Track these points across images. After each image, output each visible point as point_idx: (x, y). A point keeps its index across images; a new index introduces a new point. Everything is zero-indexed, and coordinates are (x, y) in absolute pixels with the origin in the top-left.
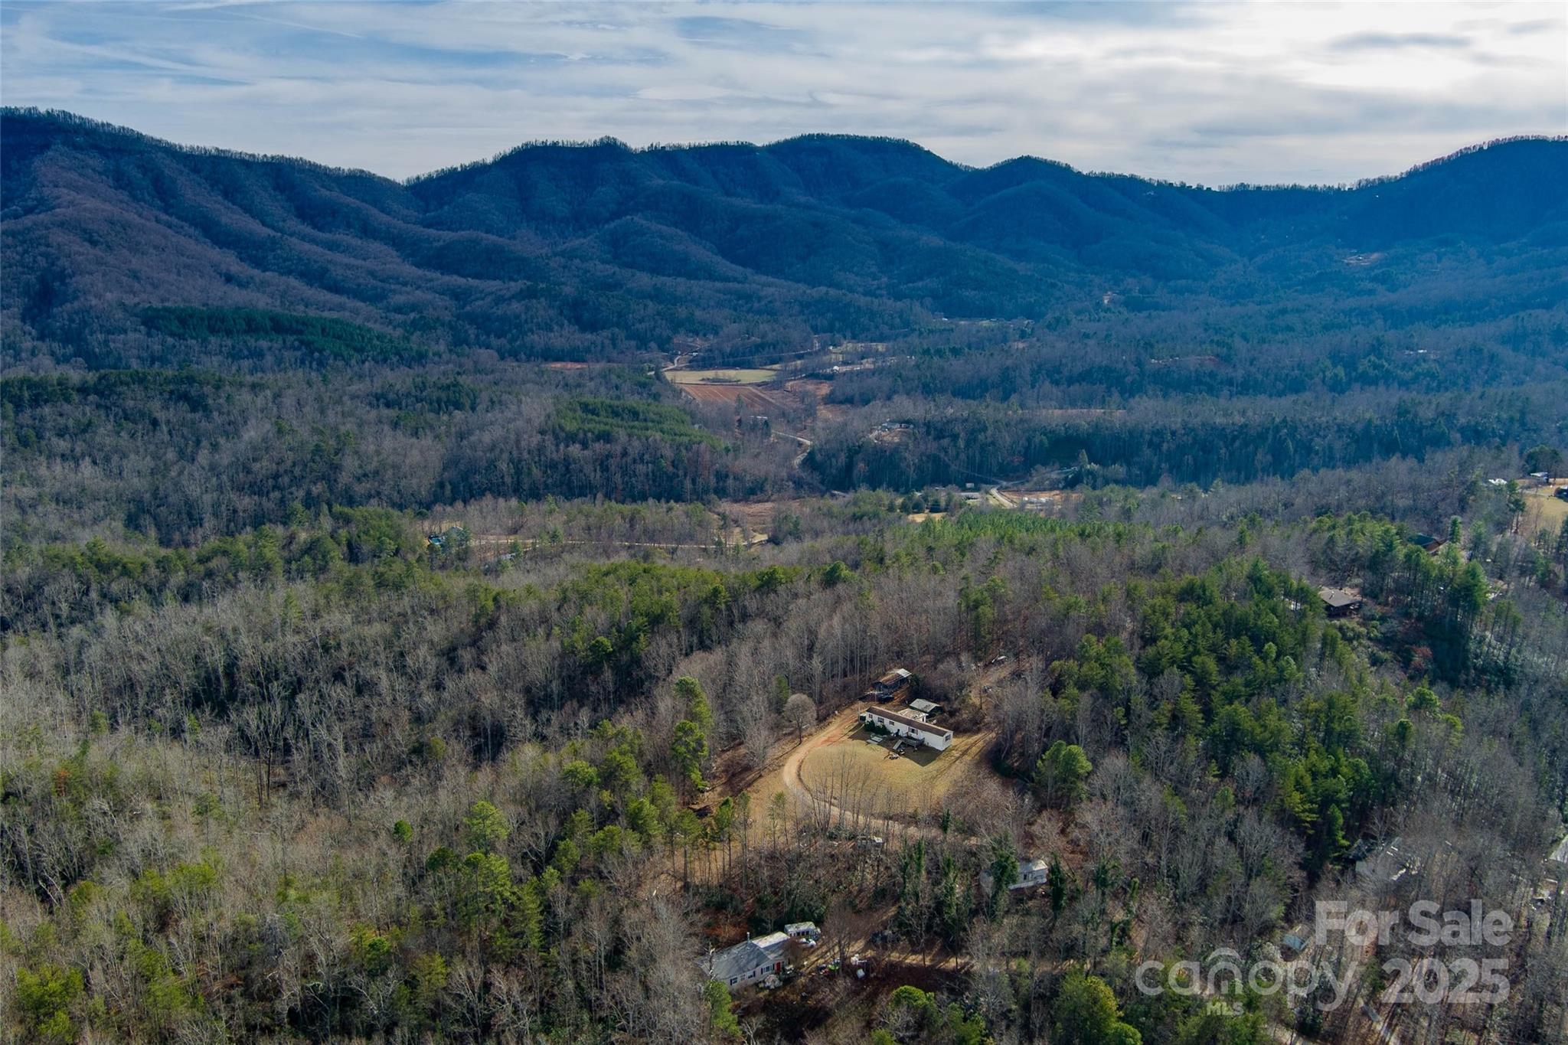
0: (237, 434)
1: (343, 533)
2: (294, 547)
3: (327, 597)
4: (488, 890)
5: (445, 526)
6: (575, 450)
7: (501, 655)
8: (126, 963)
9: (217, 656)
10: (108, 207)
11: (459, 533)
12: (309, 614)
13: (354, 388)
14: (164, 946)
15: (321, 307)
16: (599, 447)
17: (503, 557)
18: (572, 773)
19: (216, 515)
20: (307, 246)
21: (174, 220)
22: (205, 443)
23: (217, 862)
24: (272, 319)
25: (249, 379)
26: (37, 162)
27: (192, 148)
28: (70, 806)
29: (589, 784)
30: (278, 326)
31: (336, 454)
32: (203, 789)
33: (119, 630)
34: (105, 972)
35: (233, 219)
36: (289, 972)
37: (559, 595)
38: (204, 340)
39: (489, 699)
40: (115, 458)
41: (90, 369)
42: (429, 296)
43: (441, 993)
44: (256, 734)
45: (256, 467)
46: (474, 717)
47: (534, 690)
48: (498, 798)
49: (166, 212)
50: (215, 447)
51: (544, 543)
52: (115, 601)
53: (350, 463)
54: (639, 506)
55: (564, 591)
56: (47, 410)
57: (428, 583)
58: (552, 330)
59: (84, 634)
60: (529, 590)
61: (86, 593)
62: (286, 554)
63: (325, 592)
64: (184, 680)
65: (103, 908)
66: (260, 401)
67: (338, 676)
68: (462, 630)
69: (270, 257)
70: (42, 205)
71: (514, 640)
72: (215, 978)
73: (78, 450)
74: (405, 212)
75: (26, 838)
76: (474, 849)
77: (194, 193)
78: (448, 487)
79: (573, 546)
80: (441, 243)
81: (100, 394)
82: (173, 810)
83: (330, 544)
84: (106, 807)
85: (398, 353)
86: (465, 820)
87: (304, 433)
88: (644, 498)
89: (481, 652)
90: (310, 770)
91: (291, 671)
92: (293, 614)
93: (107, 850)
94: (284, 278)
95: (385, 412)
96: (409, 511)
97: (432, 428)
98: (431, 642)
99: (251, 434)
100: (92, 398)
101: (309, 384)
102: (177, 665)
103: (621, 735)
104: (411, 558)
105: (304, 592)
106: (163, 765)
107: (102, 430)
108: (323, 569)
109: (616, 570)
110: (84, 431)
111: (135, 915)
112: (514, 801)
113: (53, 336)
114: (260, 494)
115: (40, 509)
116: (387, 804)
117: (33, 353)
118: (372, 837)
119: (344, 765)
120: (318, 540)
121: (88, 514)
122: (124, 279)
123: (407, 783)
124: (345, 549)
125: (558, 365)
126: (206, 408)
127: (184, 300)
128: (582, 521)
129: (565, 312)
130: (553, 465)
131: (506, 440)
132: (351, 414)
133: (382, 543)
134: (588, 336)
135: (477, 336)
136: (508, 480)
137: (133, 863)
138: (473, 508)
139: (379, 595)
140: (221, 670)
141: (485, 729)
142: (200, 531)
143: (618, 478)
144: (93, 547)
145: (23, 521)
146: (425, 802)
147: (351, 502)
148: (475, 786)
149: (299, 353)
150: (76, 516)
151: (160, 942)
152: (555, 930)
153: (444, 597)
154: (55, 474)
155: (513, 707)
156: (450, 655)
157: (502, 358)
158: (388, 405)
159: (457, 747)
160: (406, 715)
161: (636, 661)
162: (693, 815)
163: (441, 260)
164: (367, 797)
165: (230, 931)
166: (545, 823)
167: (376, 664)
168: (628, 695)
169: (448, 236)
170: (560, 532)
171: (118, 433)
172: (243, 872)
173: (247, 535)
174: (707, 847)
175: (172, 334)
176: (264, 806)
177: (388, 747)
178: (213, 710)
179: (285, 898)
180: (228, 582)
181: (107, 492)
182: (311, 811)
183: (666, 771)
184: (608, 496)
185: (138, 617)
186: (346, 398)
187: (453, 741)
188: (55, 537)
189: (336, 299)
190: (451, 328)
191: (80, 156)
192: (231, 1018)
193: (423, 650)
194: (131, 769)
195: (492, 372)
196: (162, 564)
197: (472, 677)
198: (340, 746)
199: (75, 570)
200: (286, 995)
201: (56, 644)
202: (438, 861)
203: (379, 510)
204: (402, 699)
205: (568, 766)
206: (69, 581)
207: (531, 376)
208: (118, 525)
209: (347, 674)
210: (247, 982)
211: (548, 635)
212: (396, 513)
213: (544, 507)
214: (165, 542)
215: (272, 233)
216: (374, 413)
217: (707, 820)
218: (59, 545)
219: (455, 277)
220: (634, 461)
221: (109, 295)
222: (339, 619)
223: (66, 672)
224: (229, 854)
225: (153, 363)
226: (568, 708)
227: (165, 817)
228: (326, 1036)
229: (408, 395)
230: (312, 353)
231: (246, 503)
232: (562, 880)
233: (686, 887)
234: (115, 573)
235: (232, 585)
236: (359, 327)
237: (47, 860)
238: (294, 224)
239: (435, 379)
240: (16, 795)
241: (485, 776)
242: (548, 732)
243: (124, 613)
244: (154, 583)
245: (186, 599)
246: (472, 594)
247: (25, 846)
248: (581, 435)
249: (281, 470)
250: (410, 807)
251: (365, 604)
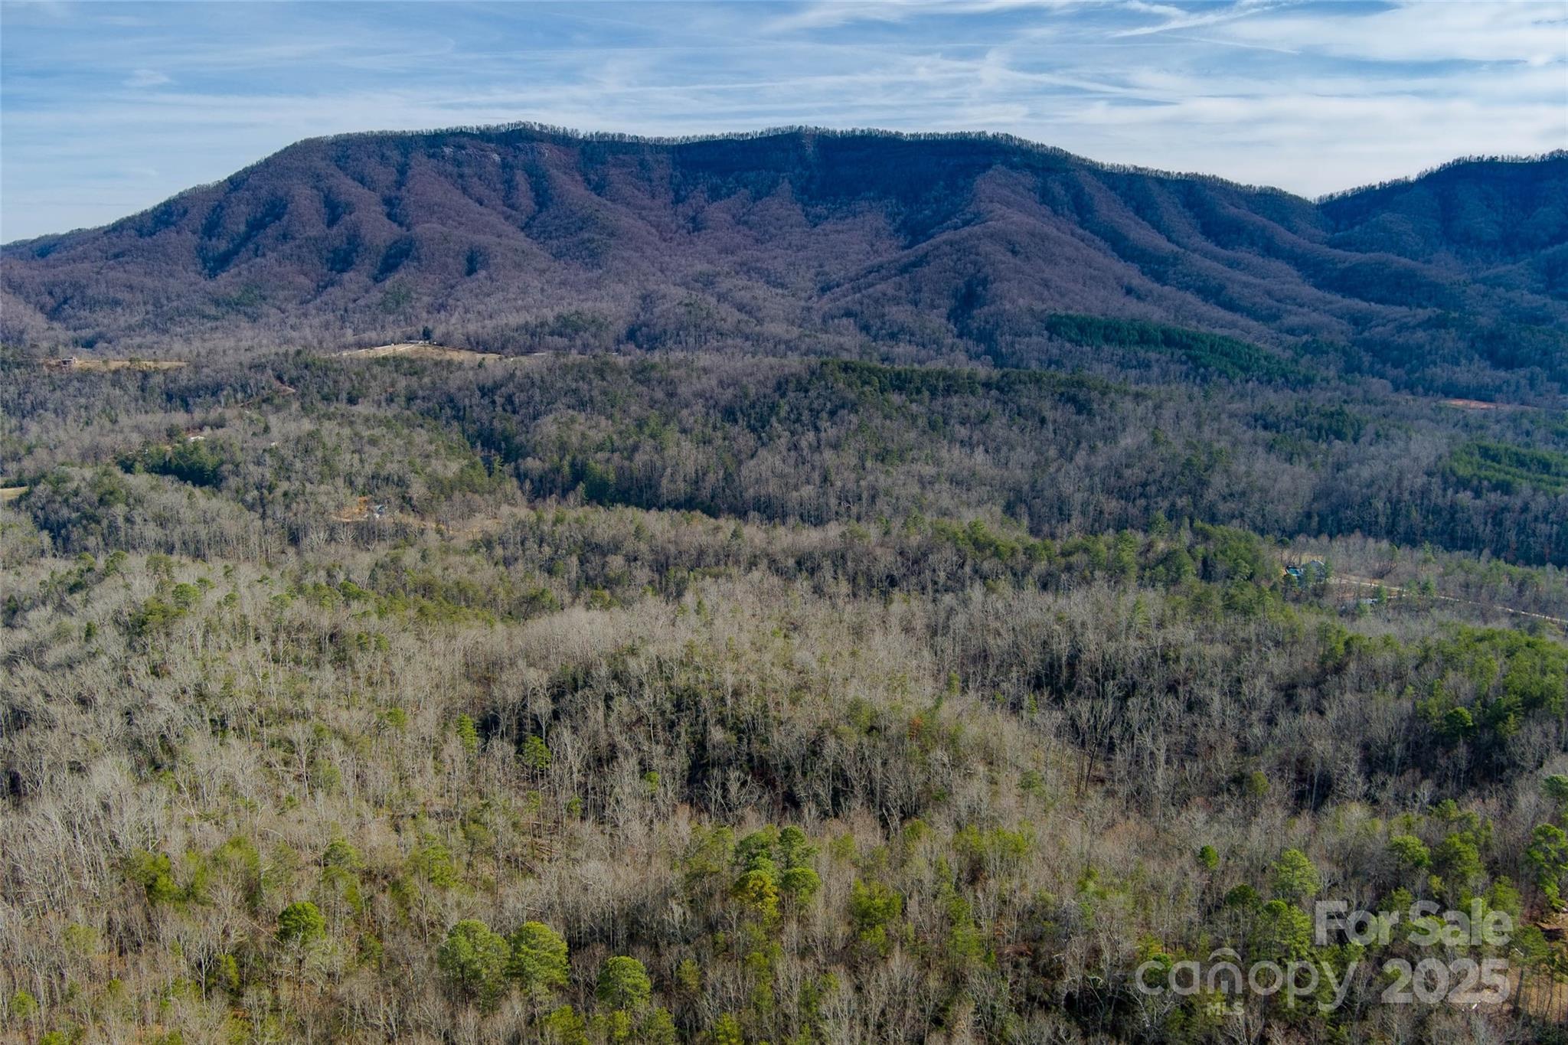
0: (1115, 440)
1: (1200, 549)
2: (1150, 555)
3: (1174, 609)
4: (1285, 942)
5: (1306, 558)
6: (1465, 497)
7: (1343, 703)
8: (938, 902)
9: (1063, 645)
10: (1031, 220)
11: (1319, 567)
12: (1154, 622)
13: (1234, 406)
14: (971, 899)
15: (1214, 323)
16: (1495, 498)
17: (1363, 601)
18: (1401, 847)
19: (1083, 513)
20: (1208, 262)
21: (1087, 233)
22: (1084, 445)
23: (1030, 836)
24: (1163, 332)
25: (1133, 388)
26: (979, 180)
27: (1112, 166)
28: (918, 751)
29: (1418, 864)
30: (1169, 340)
31: (1206, 470)
32: (1030, 766)
33: (983, 604)
34: (920, 904)
35: (1141, 234)
36: (1074, 958)
37: (1419, 652)
38: (1098, 348)
39: (1322, 746)
40: (1005, 449)
41: (995, 366)
42: (1326, 319)
43: (1215, 1030)
44: (1085, 727)
45: (1127, 473)
46: (1302, 761)
47: (1373, 748)
48: (1313, 850)
49: (1081, 227)
50: (1093, 449)
51: (1412, 594)
52: (984, 578)
53: (1218, 481)
54: (1533, 570)
55: (1427, 650)
56: (955, 400)
57: (1278, 614)
58: (1458, 364)
59: (954, 603)
60: (1387, 641)
61: (962, 566)
62: (1142, 560)
63: (1173, 604)
64: (1030, 661)
65: (928, 848)
66: (1140, 410)
67: (1172, 689)
68: (1305, 669)
69: (1171, 272)
70: (977, 218)
71: (1360, 690)
72: (1009, 942)
73: (975, 438)
74: (1313, 231)
75: (880, 770)
76: (1277, 896)
77: (1111, 210)
78: (1316, 519)
79: (1445, 603)
80: (1347, 264)
81: (1000, 389)
82: (1001, 778)
83: (1186, 558)
84: (946, 760)
85: (1284, 376)
86: (1273, 863)
87: (1178, 446)
88: (1541, 561)
89: (1323, 695)
90: (1129, 773)
91: (1129, 672)
92: (1139, 619)
93: (940, 797)
94: (1181, 293)
95: (1262, 434)
96: (1270, 537)
97: (1308, 456)
98: (1271, 674)
99: (1127, 441)
100: (994, 392)
101: (1191, 398)
102: (1026, 646)
103: (1465, 821)
104: (1265, 585)
105: (1153, 601)
106: (1000, 735)
107: (997, 423)
108: (1176, 581)
109: (1492, 637)
110: (982, 422)
111: (953, 862)
112: (1330, 859)
113: (970, 335)
114: (1127, 499)
115: (937, 486)
116: (1198, 826)
117: (952, 350)
118: (1177, 855)
119: (1162, 777)
120: (1175, 551)
121: (974, 496)
122: (1036, 287)
123: (1220, 811)
124: (1200, 565)
125: (1460, 403)
126: (1090, 412)
127: (1086, 309)
128: (1461, 577)
129: (1478, 345)
130: (1437, 511)
131: (1387, 477)
132: (1227, 432)
133: (1238, 565)
134: (1502, 373)
135: (1372, 364)
136: (1382, 520)
137: (959, 815)
138: (1338, 544)
139: (1226, 616)
140: (1064, 659)
141: (1312, 776)
142: (1067, 526)
143: (1512, 536)
144: (973, 526)
145: (922, 494)
146: (1237, 833)
147: (1213, 519)
148: (1290, 832)
149: (1184, 368)
150: (964, 497)
151: (969, 892)
152: (1350, 1008)
153: (1292, 631)
154: (953, 457)
155: (1347, 760)
156: (1288, 691)
157: (1397, 389)
158: (1265, 427)
159: (1279, 787)
160: (1232, 742)
161: (1500, 744)
162: (1540, 935)
163: (1346, 283)
164: (1179, 814)
165: (1029, 902)
166: (1360, 892)
167: (1211, 685)
168: (1483, 778)
169: (1355, 257)
170: (1433, 584)
171: (1010, 427)
172: (1051, 852)
173: (1109, 536)
174: (1551, 976)
175: (1070, 340)
176: (1081, 795)
177: (1208, 770)
178: (1051, 694)
179: (1084, 888)
180: (1084, 578)
181: (993, 479)
182: (1123, 813)
183: (1515, 875)
184: (1496, 554)
185: (1001, 595)
186: (1223, 416)
187: (1276, 780)
188: (945, 513)
189: (1228, 316)
190: (1344, 352)
191: (1015, 175)
192: (1015, 983)
193: (1261, 681)
194: (972, 731)
195: (1383, 403)
196: (1029, 551)
197: (1307, 719)
198: (1162, 757)
199: (955, 543)
200: (1068, 979)
201: (930, 606)
202: (1238, 897)
203: (1240, 531)
204: (1231, 725)
205: (1397, 838)
206: (949, 553)
207: (1428, 412)
208: (998, 510)
209: (1181, 689)
210: (1035, 955)
211: (1400, 693)
212: (1256, 537)
213: (1419, 554)
214: (1034, 531)
215: (1176, 248)
216: (1250, 433)
217: (1557, 945)
218: (947, 520)
219: (1357, 301)
220: (1536, 519)
221: (1021, 301)
222: (1182, 633)
223: (934, 634)
224: (1041, 832)
225: (1049, 365)
226: (1408, 776)
227: (993, 782)
228: (1096, 1030)
229: (1288, 419)
230: (1197, 368)
231: (1112, 506)
232: (1367, 958)
233: (1516, 1012)
234: (988, 552)
235: (1087, 581)
236: (1249, 347)
237: (892, 793)
238: (1199, 240)
239: (1319, 405)
240: (878, 730)
241: (1303, 825)
242: (1383, 796)
243: (990, 590)
244: (1019, 568)
245: (1045, 587)
246: (1323, 633)
247: (878, 776)
248: (1475, 482)
249: (1151, 479)
250: (1220, 835)
251: (1211, 623)
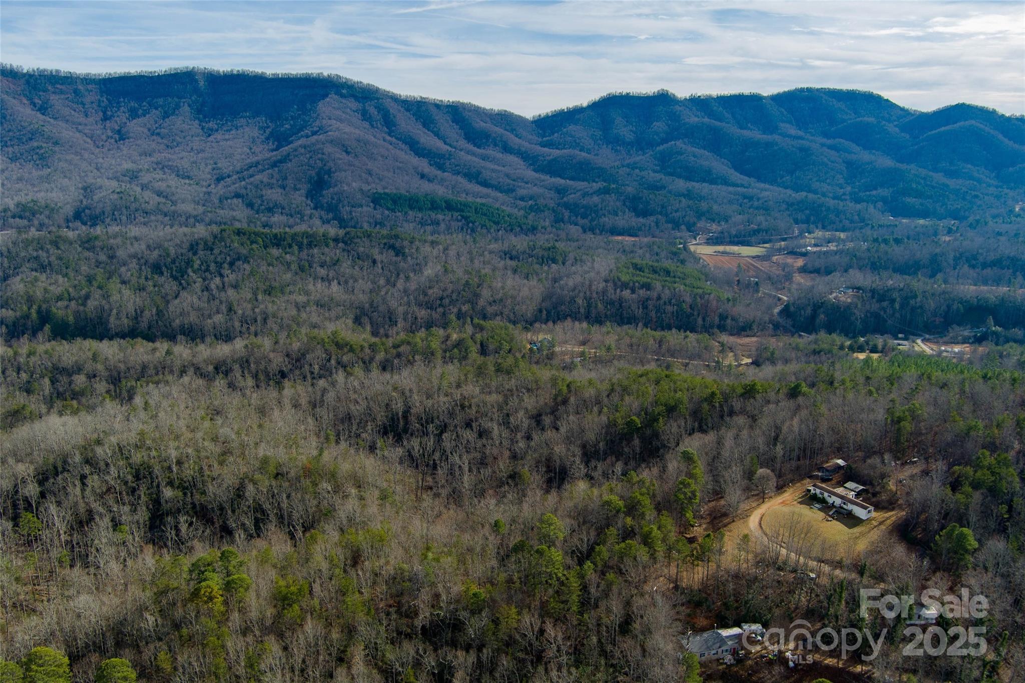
0: (421, 270)
1: (478, 336)
2: (449, 343)
3: (466, 375)
4: (548, 570)
5: (541, 337)
6: (627, 293)
7: (569, 422)
8: (333, 582)
9: (399, 405)
10: (357, 131)
11: (549, 342)
12: (454, 385)
13: (492, 246)
14: (355, 576)
15: (477, 195)
16: (642, 292)
17: (575, 360)
18: (608, 503)
19: (405, 319)
20: (469, 157)
21: (394, 140)
22: (402, 276)
23: (389, 530)
24: (446, 202)
25: (430, 238)
26: (320, 104)
27: (407, 96)
28: (310, 485)
29: (618, 511)
30: (450, 206)
31: (478, 287)
32: (385, 485)
33: (345, 383)
34: (321, 586)
35: (427, 139)
36: (424, 602)
37: (609, 387)
38: (406, 213)
39: (559, 450)
40: (351, 281)
41: (340, 228)
42: (541, 190)
43: (513, 631)
44: (417, 455)
45: (430, 292)
46: (549, 460)
47: (588, 446)
48: (559, 513)
49: (389, 135)
50: (407, 278)
51: (602, 353)
52: (344, 367)
53: (486, 293)
54: (666, 333)
55: (613, 385)
56: (316, 251)
57: (527, 372)
58: (617, 215)
59: (326, 385)
60: (590, 382)
61: (329, 361)
62: (444, 346)
63: (465, 372)
64: (379, 418)
65: (323, 548)
66: (435, 252)
67: (468, 425)
68: (546, 404)
69: (448, 164)
70: (321, 130)
71: (578, 413)
72: (382, 600)
73: (331, 275)
74: (531, 137)
75: (286, 501)
76: (542, 543)
77: (407, 124)
78: (545, 312)
79: (620, 356)
80: (551, 157)
81: (345, 243)
82: (367, 495)
83: (470, 342)
84: (329, 488)
85: (520, 226)
86: (538, 524)
87: (460, 273)
88: (670, 328)
89: (557, 418)
90: (447, 481)
91: (441, 418)
92: (445, 383)
93: (328, 513)
94: (454, 177)
95: (509, 262)
96: (519, 325)
97: (537, 274)
98: (526, 409)
99: (429, 272)
100: (341, 245)
101: (465, 243)
102: (376, 408)
103: (642, 482)
104: (519, 355)
105: (452, 371)
106: (363, 468)
107: (345, 265)
108: (465, 358)
109: (647, 374)
110: (335, 264)
111: (340, 555)
112: (570, 516)
113: (322, 208)
114: (431, 308)
115: (308, 309)
116: (491, 508)
117: (311, 217)
118: (480, 526)
119: (467, 481)
120: (464, 339)
121: (333, 314)
122: (363, 175)
123: (504, 496)
124: (479, 346)
125: (620, 238)
126: (404, 254)
127: (397, 189)
128: (627, 340)
129: (627, 204)
130: (612, 303)
131: (583, 284)
132: (489, 263)
133: (501, 344)
134: (641, 220)
135: (570, 217)
136: (582, 310)
137: (342, 523)
138: (559, 327)
139: (497, 377)
140: (400, 414)
141: (555, 468)
142: (395, 329)
143: (653, 314)
144: (335, 333)
145: (298, 315)
146: (514, 509)
147: (485, 317)
148: (546, 504)
149: (460, 224)
150: (327, 315)
151: (352, 572)
152: (588, 603)
153: (536, 382)
154: (317, 289)
155: (574, 456)
156: (537, 418)
157: (585, 232)
158: (511, 258)
159: (537, 477)
160: (507, 454)
161: (656, 435)
162: (685, 541)
163: (552, 168)
164: (479, 502)
165: (392, 572)
166: (588, 533)
167: (492, 420)
168: (649, 456)
169: (555, 153)
170: (613, 346)
171: (353, 267)
172: (403, 538)
173: (422, 333)
174: (692, 563)
175: (388, 209)
176: (419, 499)
177: (494, 472)
178: (394, 437)
179: (426, 557)
180: (409, 361)
181: (345, 301)
182: (445, 506)
183: (669, 509)
184: (646, 325)
185: (357, 377)
186: (486, 253)
187: (535, 473)
188: (315, 326)
189: (485, 190)
190: (554, 211)
191: (344, 101)
192: (389, 625)
193: (521, 414)
194: (345, 467)
195: (577, 240)
196: (372, 347)
197: (550, 434)
198: (466, 468)
199: (324, 346)
200: (421, 617)
201: (310, 389)
202: (519, 548)
203: (501, 323)
204: (506, 443)
205: (606, 498)
206: (320, 353)
207: (602, 244)
208: (350, 322)
209: (474, 425)
210: (399, 605)
211: (600, 412)
212: (511, 326)
213: (604, 329)
214: (375, 334)
215: (449, 148)
216: (503, 262)
217: (694, 545)
218: (316, 331)
219: (558, 179)
220: (665, 303)
221: (354, 184)
222: (471, 389)
223: (314, 406)
224: (396, 526)
225: (376, 226)
226: (608, 461)
227: (362, 498)
228: (442, 646)
229: (524, 252)
230: (468, 224)
231: (422, 313)
232: (595, 571)
233: (676, 588)
234: (346, 350)
235: (411, 363)
236: (498, 209)
237: (296, 515)
238: (463, 143)
239: (541, 243)
240: (282, 475)
241: (552, 498)
242: (595, 474)
243: (349, 374)
244: (367, 358)
245: (384, 369)
246: (554, 381)
247: (284, 505)
248: (631, 284)
249: (445, 295)
250: (505, 511)
251: (488, 381)
